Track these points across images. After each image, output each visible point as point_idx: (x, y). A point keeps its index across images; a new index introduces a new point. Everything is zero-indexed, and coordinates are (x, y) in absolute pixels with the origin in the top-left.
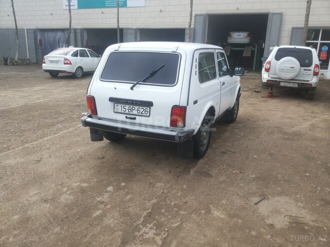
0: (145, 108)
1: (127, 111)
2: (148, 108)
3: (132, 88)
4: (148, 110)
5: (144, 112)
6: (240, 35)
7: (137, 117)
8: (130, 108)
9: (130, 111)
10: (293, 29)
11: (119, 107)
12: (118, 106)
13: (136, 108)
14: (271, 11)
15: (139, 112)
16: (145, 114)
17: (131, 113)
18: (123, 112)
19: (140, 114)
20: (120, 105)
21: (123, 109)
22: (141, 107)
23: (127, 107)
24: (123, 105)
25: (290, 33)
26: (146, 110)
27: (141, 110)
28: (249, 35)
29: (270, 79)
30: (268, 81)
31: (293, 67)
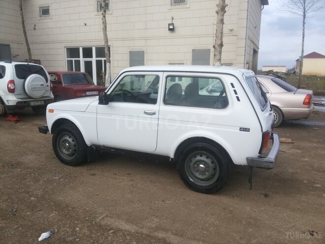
29: (20, 100)
30: (18, 103)
31: (42, 85)
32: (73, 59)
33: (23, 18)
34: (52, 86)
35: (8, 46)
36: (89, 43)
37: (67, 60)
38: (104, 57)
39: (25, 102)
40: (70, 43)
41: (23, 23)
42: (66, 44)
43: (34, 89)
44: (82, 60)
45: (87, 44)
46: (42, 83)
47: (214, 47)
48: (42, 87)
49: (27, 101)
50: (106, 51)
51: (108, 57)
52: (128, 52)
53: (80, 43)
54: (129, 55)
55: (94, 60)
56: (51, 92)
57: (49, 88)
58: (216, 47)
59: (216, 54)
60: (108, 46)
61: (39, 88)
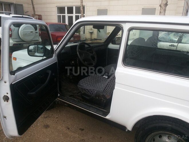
29: (16, 43)
30: (14, 44)
31: (32, 32)
32: (61, 15)
34: (40, 33)
35: (22, 5)
36: (71, 3)
37: (58, 15)
38: (80, 13)
39: (19, 44)
40: (59, 4)
42: (57, 4)
43: (25, 35)
44: (67, 15)
45: (70, 5)
46: (31, 31)
47: (160, 6)
48: (32, 33)
49: (21, 44)
50: (82, 9)
51: (83, 13)
52: (97, 10)
53: (65, 4)
54: (97, 12)
55: (74, 15)
56: (40, 37)
57: (38, 34)
58: (162, 6)
59: (161, 11)
60: (83, 5)
61: (29, 34)
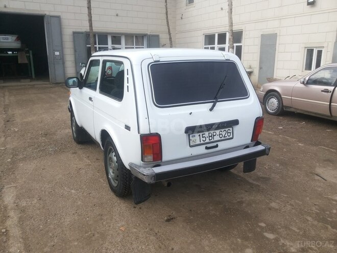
0: (227, 129)
1: (207, 139)
2: (231, 129)
3: (211, 110)
4: (231, 131)
5: (226, 135)
6: (7, 39)
7: (219, 143)
8: (210, 135)
9: (211, 138)
10: (74, 33)
11: (197, 138)
12: (194, 136)
13: (218, 132)
14: (47, 13)
15: (221, 136)
16: (228, 137)
17: (212, 140)
18: (202, 142)
19: (223, 138)
20: (197, 135)
21: (202, 139)
22: (223, 130)
23: (207, 134)
24: (201, 134)
25: (71, 37)
26: (229, 131)
27: (224, 133)
28: (18, 39)
32: (209, 46)
33: (167, 9)
35: (158, 36)
36: (224, 28)
40: (207, 30)
41: (167, 14)
42: (205, 30)
44: (217, 47)
45: (222, 30)
53: (215, 29)
54: (260, 39)
55: (227, 46)
